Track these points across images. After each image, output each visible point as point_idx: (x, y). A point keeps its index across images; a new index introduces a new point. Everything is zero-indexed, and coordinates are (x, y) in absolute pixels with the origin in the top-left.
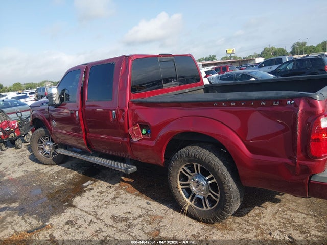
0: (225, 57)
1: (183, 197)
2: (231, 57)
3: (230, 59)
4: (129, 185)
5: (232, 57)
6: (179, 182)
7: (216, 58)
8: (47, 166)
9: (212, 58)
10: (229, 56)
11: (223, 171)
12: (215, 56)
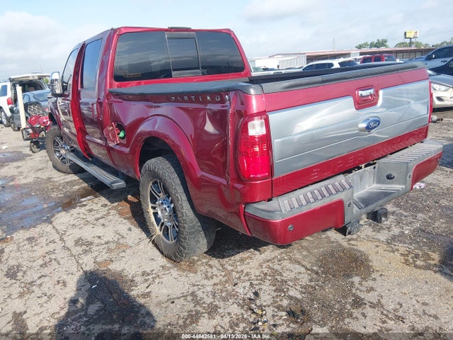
0: (402, 43)
1: (153, 225)
2: (411, 43)
3: (410, 46)
4: (129, 206)
5: (413, 43)
6: (150, 205)
7: (387, 44)
8: (62, 174)
9: (382, 43)
10: (408, 41)
11: (177, 192)
12: (386, 41)
